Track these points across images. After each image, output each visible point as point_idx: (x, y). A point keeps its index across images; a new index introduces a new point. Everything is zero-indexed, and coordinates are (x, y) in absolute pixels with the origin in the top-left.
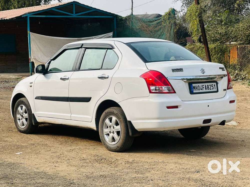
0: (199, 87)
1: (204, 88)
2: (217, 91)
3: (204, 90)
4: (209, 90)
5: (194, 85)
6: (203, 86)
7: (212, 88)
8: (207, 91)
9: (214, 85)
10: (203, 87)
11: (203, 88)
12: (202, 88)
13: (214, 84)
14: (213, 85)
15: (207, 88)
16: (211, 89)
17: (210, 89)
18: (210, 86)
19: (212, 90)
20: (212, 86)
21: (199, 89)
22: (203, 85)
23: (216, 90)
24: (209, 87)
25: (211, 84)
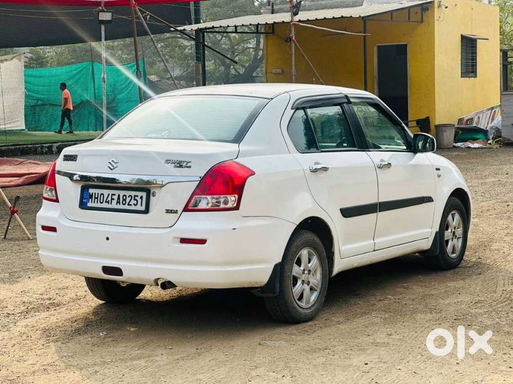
0: (102, 196)
1: (114, 199)
2: (147, 211)
3: (114, 205)
4: (126, 207)
5: (91, 191)
6: (112, 195)
7: (135, 202)
8: (121, 207)
9: (140, 197)
10: (114, 197)
11: (112, 199)
12: (109, 199)
13: (140, 194)
14: (137, 196)
15: (121, 200)
16: (131, 205)
17: (129, 205)
18: (130, 198)
19: (133, 208)
20: (136, 198)
21: (102, 201)
22: (114, 195)
23: (143, 208)
24: (128, 200)
25: (133, 193)
